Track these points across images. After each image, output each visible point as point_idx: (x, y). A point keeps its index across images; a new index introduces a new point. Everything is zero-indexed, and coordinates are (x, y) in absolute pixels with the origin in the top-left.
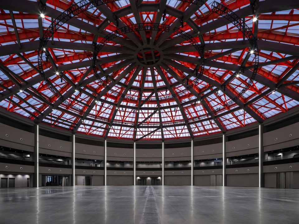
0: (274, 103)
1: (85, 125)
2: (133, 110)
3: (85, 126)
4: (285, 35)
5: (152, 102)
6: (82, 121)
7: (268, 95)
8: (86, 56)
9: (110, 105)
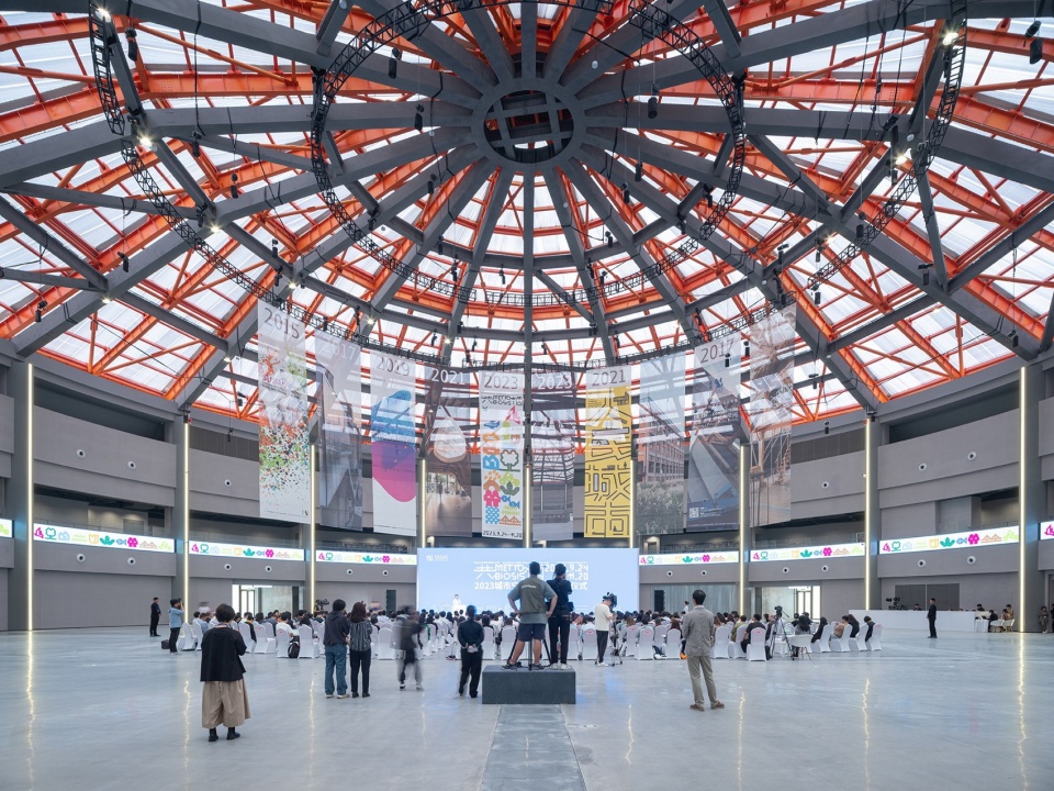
0: (926, 347)
1: (234, 378)
2: (432, 336)
3: (233, 384)
4: (1016, 114)
5: (509, 310)
6: (227, 360)
7: (911, 321)
8: (278, 85)
9: (344, 306)
